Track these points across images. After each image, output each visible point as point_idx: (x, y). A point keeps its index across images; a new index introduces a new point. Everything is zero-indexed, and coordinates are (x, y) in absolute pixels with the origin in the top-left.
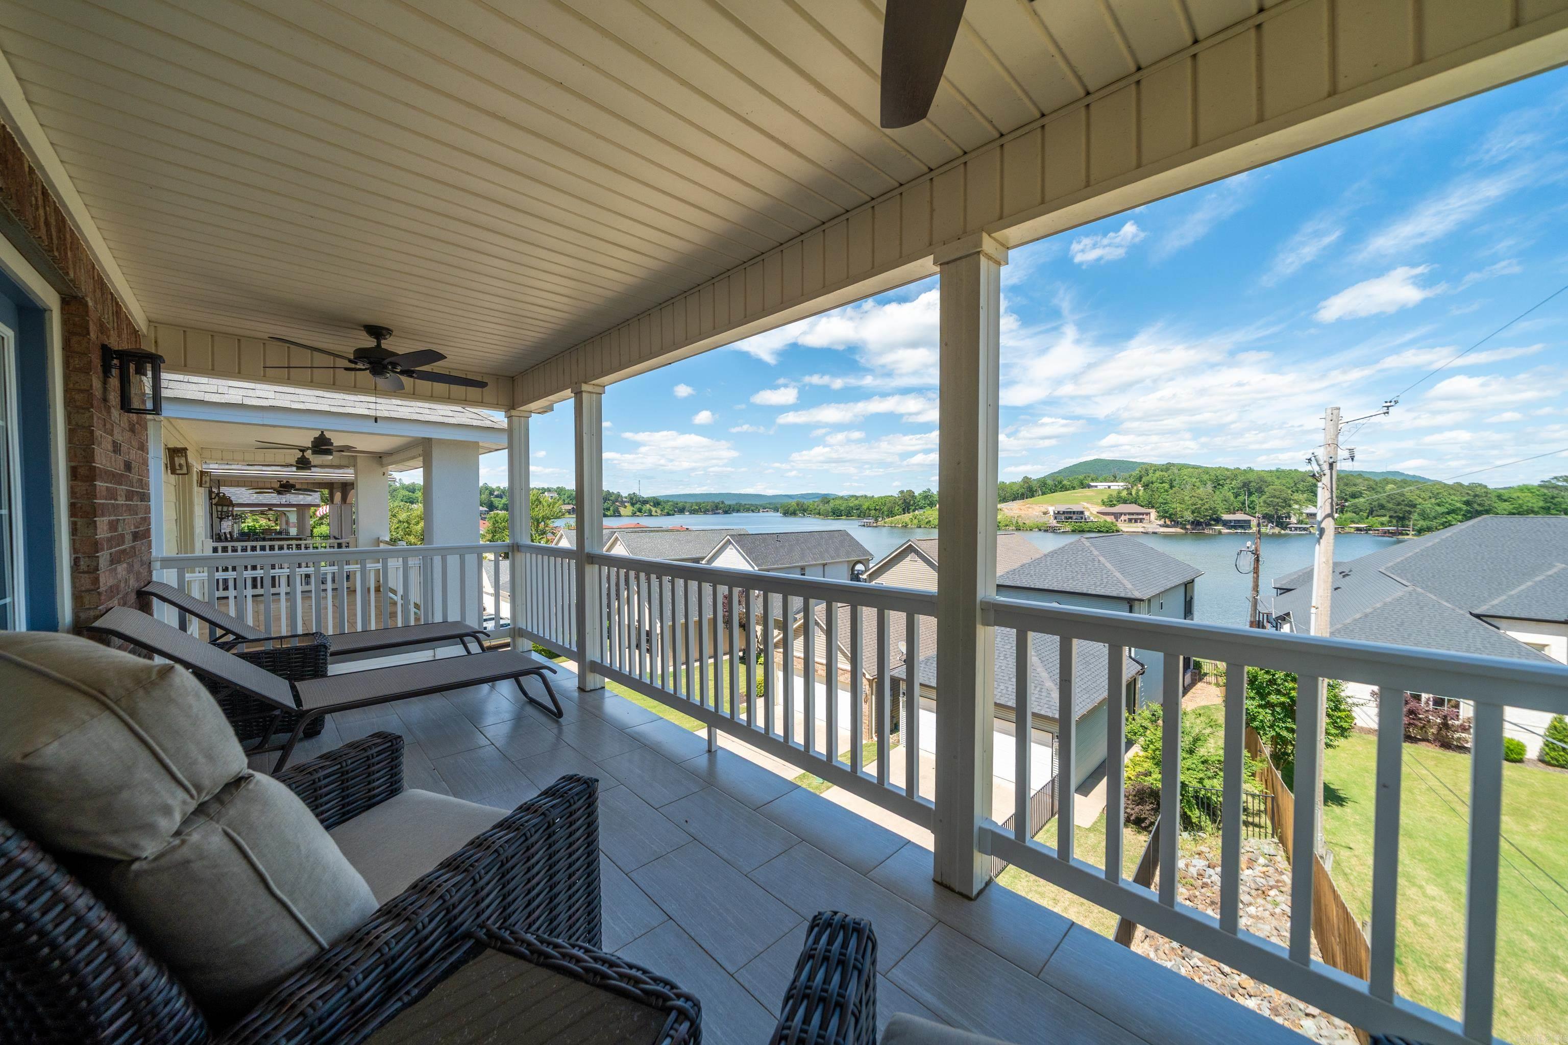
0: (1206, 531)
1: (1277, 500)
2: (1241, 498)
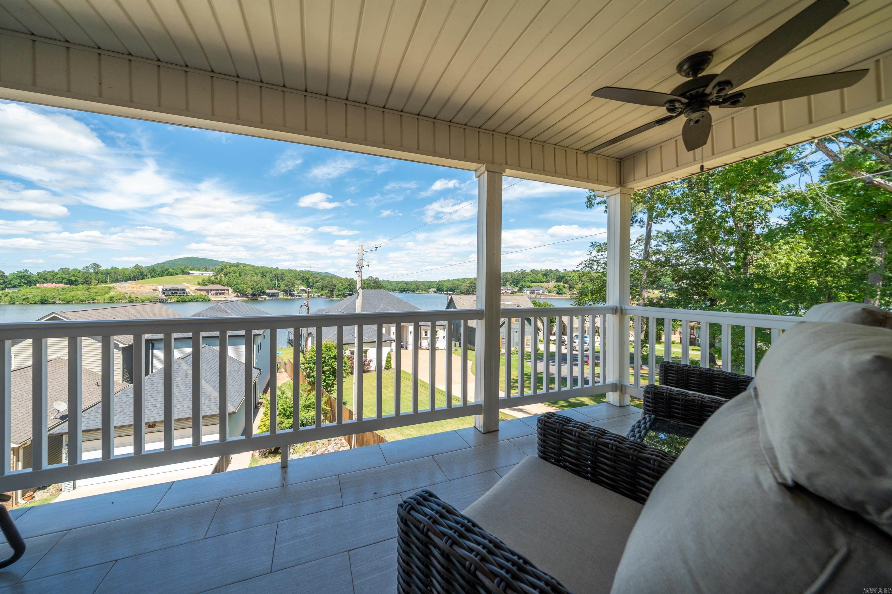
0: (258, 299)
1: (289, 283)
2: (274, 282)
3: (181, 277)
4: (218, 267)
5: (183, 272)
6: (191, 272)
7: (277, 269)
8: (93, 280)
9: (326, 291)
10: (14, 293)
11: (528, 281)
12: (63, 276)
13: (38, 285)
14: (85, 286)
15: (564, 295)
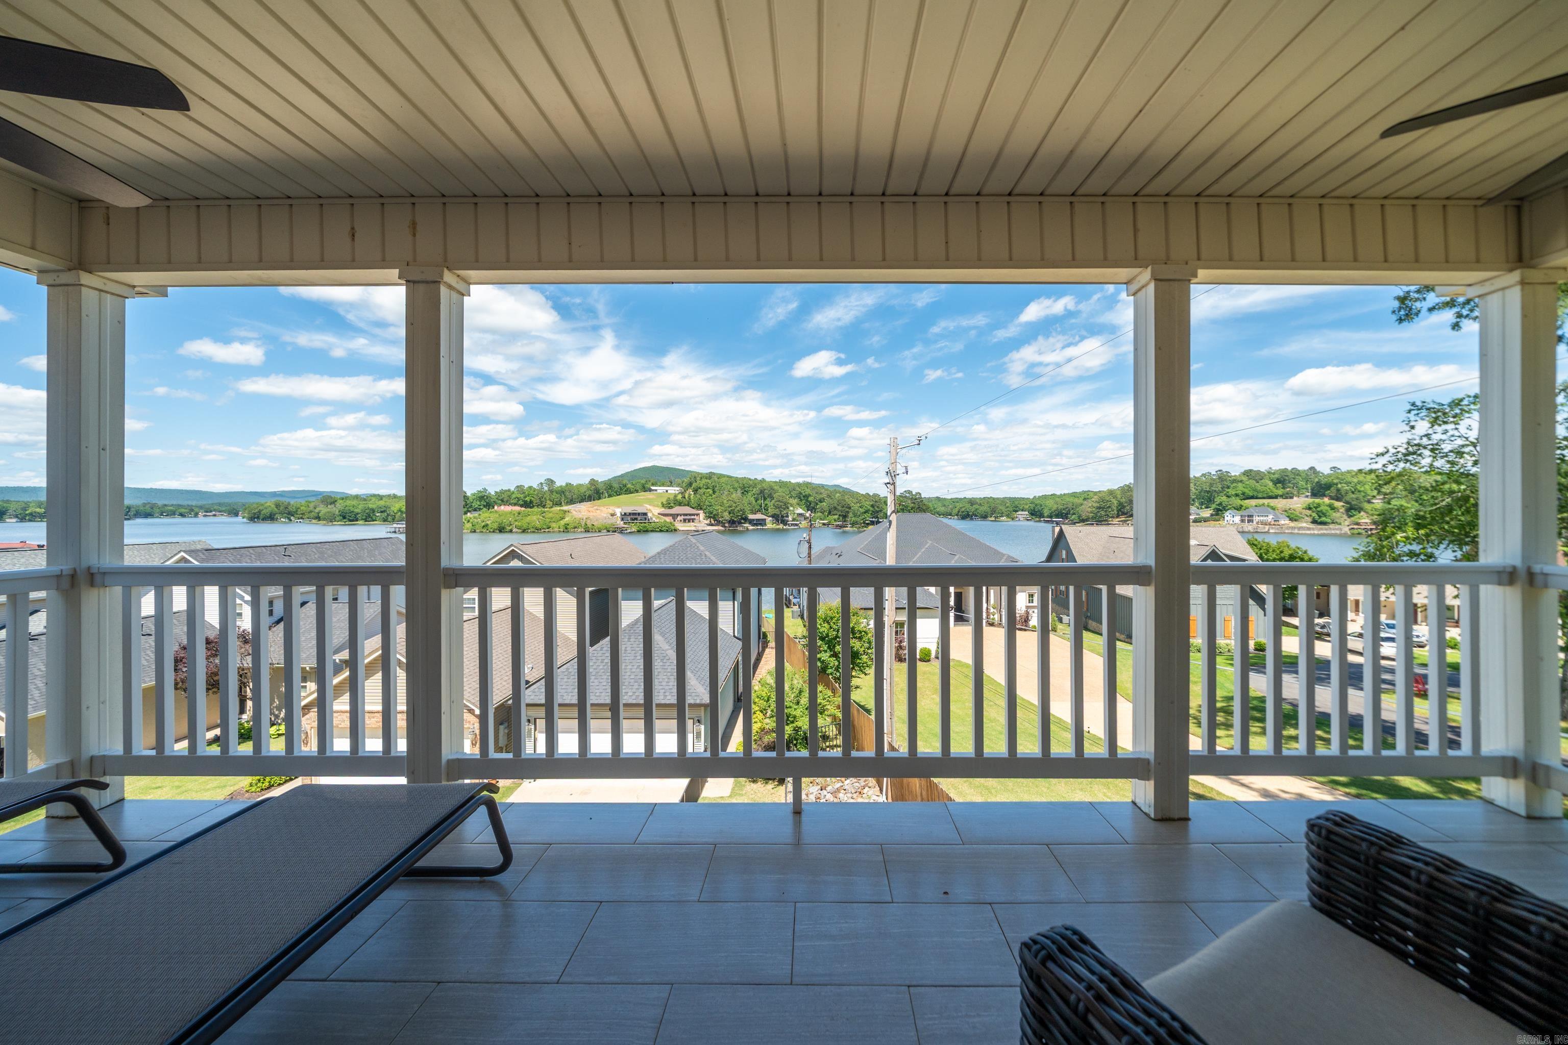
0: (738, 528)
1: (781, 504)
3: (642, 495)
4: (686, 480)
5: (645, 489)
6: (653, 488)
7: (763, 481)
8: (548, 502)
9: (836, 517)
10: (475, 518)
11: (1237, 495)
12: (519, 496)
13: (496, 507)
14: (541, 509)
15: (1332, 526)
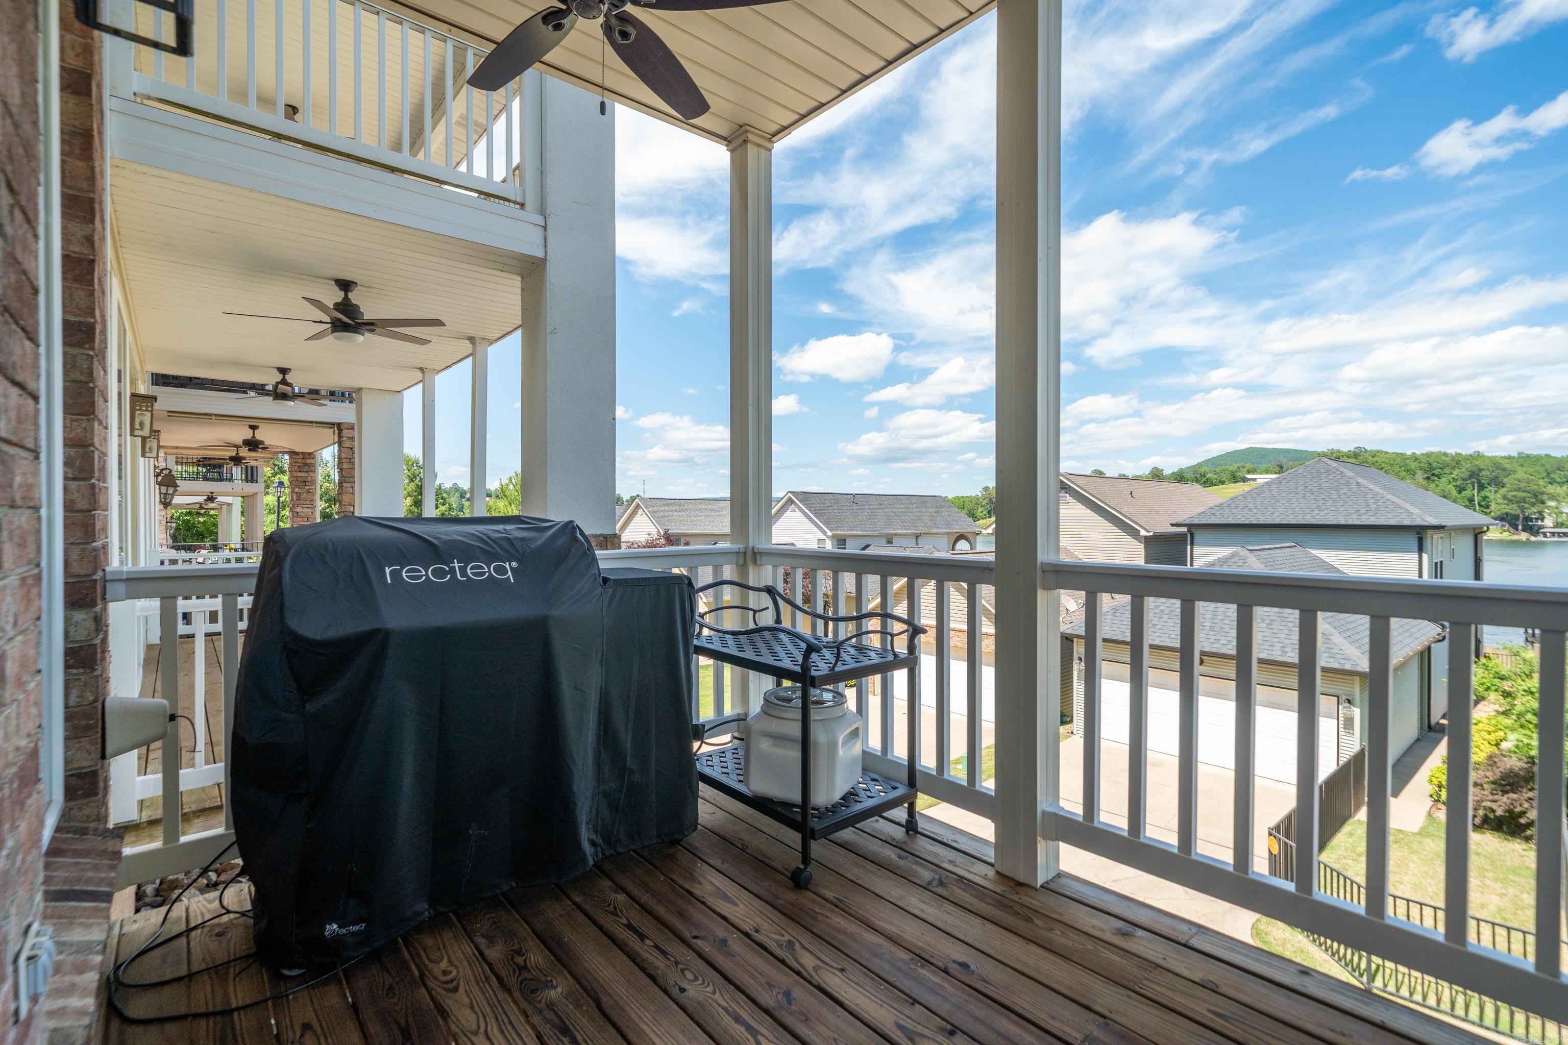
1: (1524, 495)
2: (1467, 493)
3: (1231, 487)
5: (1235, 479)
6: (1249, 476)
7: (1478, 456)
